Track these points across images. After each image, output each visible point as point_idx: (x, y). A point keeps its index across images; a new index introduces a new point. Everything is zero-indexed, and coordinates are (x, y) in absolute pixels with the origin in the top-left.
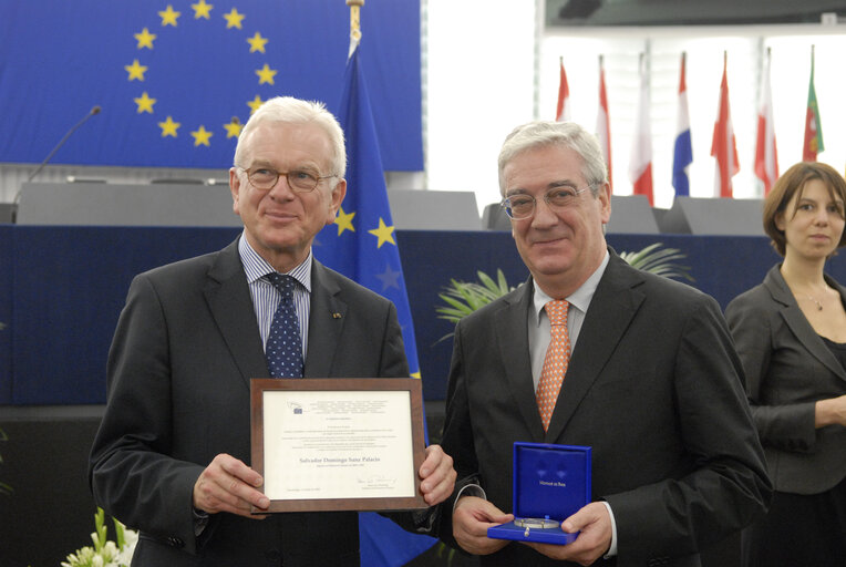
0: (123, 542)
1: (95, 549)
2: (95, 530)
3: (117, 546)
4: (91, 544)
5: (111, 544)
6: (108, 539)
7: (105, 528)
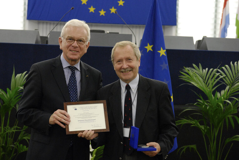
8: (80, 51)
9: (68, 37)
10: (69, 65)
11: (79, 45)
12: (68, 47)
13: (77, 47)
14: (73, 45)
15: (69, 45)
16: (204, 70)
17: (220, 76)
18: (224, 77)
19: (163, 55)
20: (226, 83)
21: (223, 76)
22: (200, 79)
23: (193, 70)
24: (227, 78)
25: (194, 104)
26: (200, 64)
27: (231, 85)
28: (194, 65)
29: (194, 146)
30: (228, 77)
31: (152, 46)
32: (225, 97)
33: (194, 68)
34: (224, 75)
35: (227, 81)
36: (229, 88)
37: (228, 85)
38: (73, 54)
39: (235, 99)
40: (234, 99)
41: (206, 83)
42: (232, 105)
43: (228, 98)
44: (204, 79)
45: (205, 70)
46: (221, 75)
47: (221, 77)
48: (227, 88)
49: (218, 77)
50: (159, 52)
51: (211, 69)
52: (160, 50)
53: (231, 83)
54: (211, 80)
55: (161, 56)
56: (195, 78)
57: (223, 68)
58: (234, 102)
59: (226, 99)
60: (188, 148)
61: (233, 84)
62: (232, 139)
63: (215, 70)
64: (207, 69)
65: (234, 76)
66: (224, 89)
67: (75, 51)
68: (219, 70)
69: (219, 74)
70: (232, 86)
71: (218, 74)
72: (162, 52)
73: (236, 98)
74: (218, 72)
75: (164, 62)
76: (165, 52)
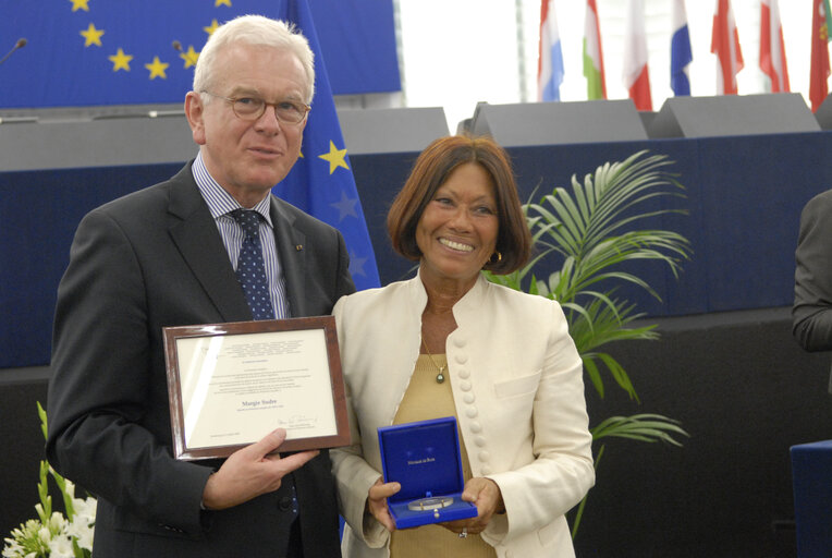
0: (73, 512)
1: (41, 522)
2: (39, 501)
3: (65, 517)
4: (35, 516)
5: (57, 515)
6: (54, 509)
7: (49, 497)
8: (285, 148)
9: (238, 91)
10: (235, 207)
11: (281, 128)
12: (239, 134)
14: (260, 126)
15: (245, 125)
17: (541, 225)
18: (553, 228)
19: (339, 169)
20: (562, 249)
21: (550, 226)
24: (563, 230)
27: (579, 252)
30: (566, 227)
32: (564, 294)
34: (556, 223)
35: (566, 241)
36: (575, 262)
37: (570, 255)
39: (599, 299)
40: (593, 297)
42: (591, 317)
43: (573, 295)
46: (544, 221)
47: (545, 228)
48: (569, 263)
49: (536, 228)
50: (323, 157)
52: (327, 151)
53: (578, 245)
55: (332, 170)
57: (550, 198)
58: (595, 306)
59: (569, 301)
61: (586, 249)
62: (600, 432)
65: (587, 221)
66: (559, 267)
68: (534, 206)
69: (537, 219)
70: (582, 257)
71: (533, 221)
72: (336, 158)
73: (602, 292)
74: (532, 213)
75: (344, 194)
76: (345, 158)
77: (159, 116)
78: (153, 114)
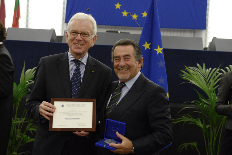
8: (85, 44)
9: (72, 30)
10: (74, 59)
11: (83, 39)
12: (72, 40)
13: (81, 40)
14: (76, 38)
15: (73, 38)
16: (207, 70)
19: (160, 53)
22: (202, 78)
23: (196, 69)
25: (192, 102)
26: (204, 64)
28: (198, 65)
29: (195, 144)
31: (149, 44)
33: (197, 67)
38: (77, 48)
41: (207, 82)
44: (206, 78)
45: (209, 69)
49: (220, 76)
50: (155, 50)
51: (214, 69)
52: (157, 48)
54: (213, 80)
55: (157, 54)
56: (195, 77)
57: (227, 68)
60: (189, 146)
63: (218, 69)
64: (210, 69)
67: (79, 44)
68: (222, 70)
69: (222, 73)
71: (220, 74)
72: (159, 50)
74: (220, 71)
75: (161, 60)
76: (162, 51)
77: (121, 33)
78: (119, 32)
